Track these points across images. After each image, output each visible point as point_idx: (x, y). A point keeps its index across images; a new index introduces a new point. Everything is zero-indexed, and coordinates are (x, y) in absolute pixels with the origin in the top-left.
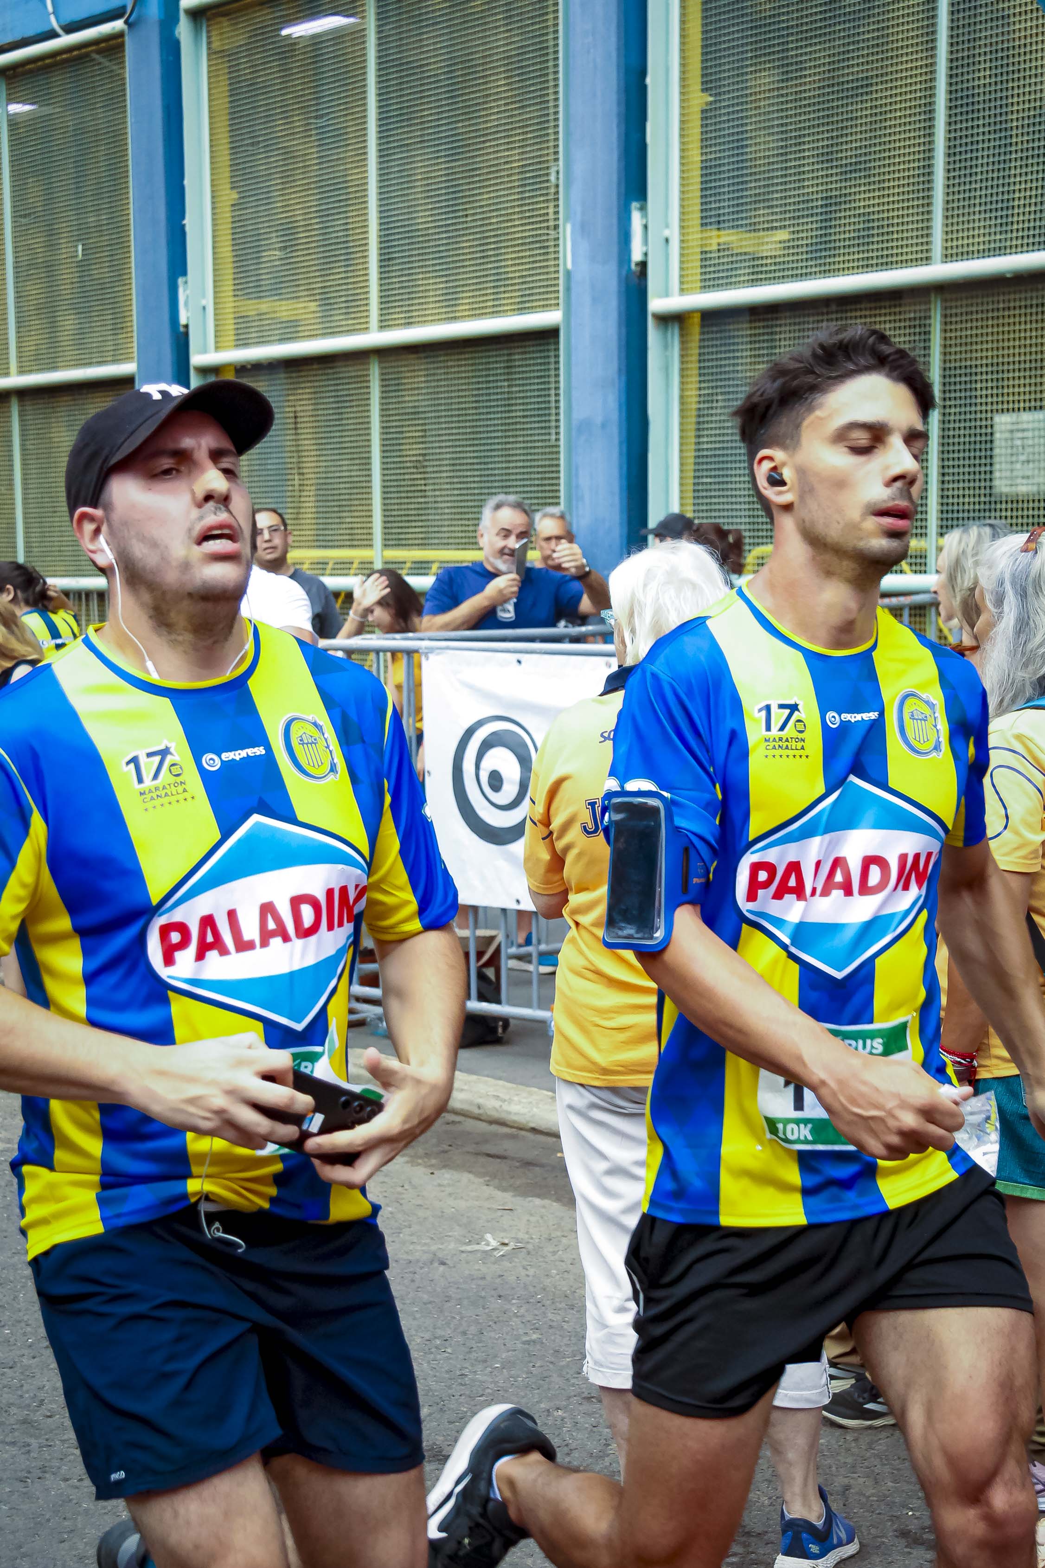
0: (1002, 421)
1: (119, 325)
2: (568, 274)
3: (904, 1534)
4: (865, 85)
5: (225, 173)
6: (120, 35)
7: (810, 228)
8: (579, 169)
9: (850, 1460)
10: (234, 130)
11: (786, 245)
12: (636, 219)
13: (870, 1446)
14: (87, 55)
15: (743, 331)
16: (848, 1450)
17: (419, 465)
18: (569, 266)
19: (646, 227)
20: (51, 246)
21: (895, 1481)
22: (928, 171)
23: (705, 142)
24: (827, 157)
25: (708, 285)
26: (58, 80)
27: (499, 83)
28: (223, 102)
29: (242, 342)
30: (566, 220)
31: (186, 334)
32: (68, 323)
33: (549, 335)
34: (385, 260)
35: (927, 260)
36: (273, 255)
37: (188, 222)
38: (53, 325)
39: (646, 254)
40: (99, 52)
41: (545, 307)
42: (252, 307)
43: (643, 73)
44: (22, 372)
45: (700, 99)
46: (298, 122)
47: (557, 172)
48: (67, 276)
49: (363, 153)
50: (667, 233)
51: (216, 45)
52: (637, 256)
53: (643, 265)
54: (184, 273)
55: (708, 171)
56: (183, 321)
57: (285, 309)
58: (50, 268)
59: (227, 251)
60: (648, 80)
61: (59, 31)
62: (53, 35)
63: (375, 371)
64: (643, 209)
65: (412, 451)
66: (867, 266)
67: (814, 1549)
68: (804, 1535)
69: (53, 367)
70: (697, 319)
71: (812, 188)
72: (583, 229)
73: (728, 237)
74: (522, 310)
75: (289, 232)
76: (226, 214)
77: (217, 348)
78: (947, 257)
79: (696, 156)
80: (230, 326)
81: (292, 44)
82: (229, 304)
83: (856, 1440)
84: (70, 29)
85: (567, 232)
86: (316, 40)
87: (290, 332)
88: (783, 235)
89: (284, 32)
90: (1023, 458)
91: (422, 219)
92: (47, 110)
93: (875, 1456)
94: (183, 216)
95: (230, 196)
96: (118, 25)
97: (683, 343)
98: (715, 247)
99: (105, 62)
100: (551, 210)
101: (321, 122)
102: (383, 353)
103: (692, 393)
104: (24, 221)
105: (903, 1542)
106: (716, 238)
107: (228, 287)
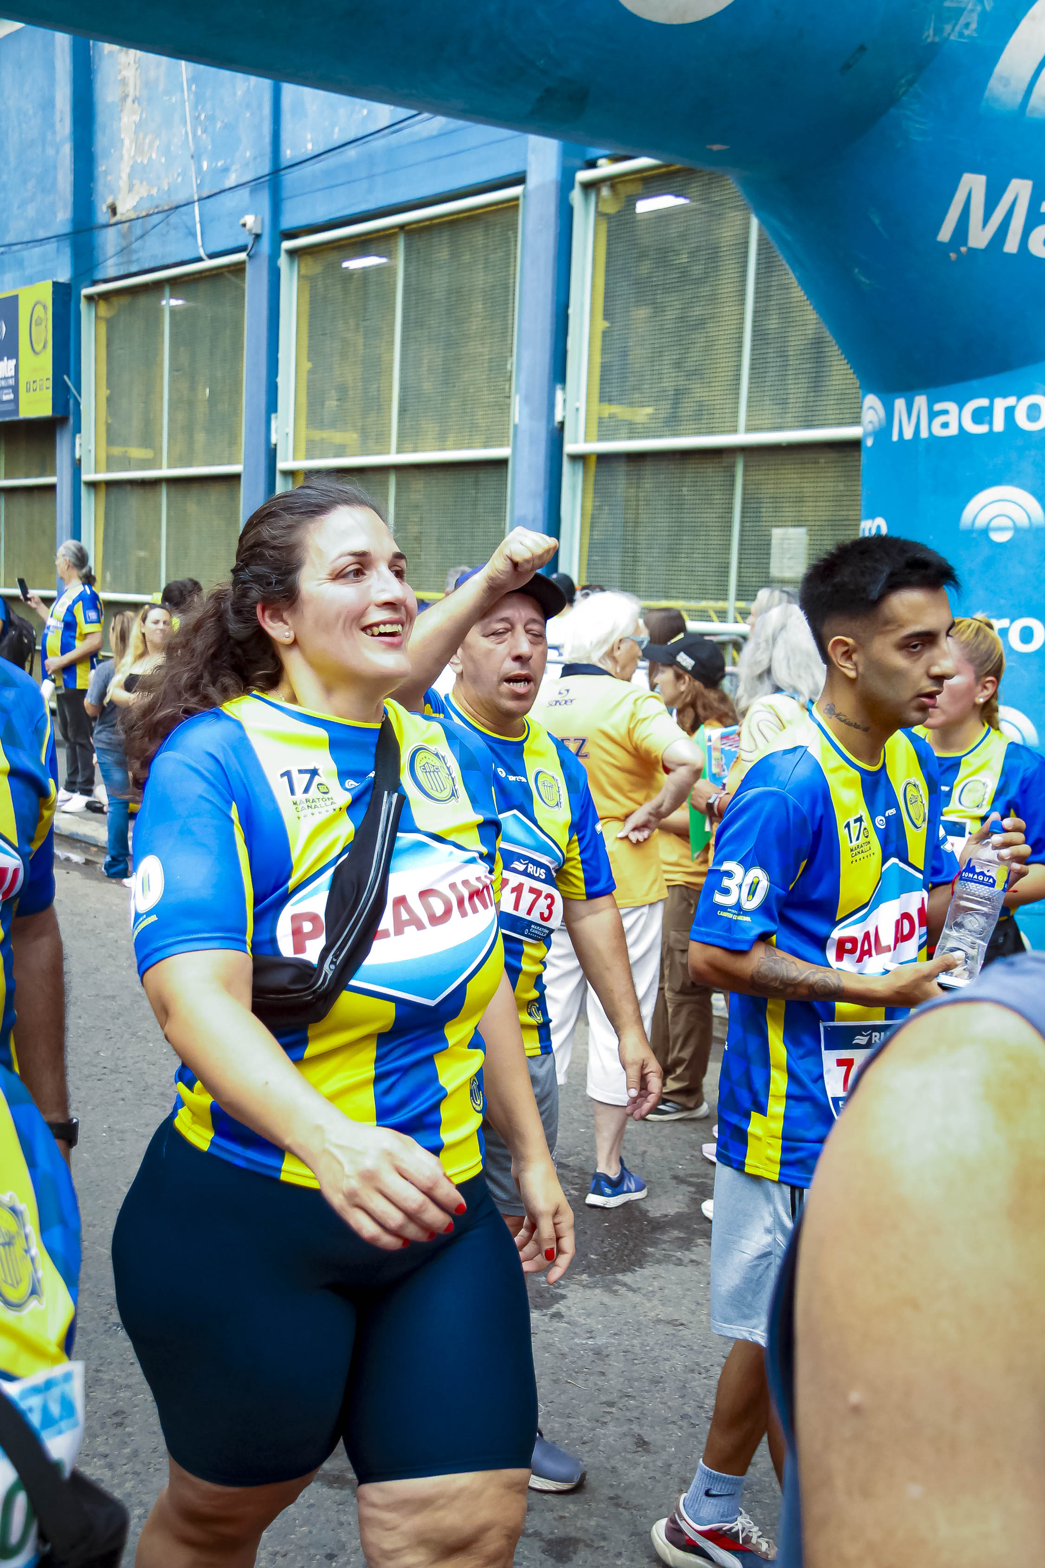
0: (777, 533)
1: (233, 441)
2: (516, 426)
3: (675, 1177)
4: (701, 323)
5: (304, 352)
6: (243, 263)
7: (665, 407)
8: (526, 362)
9: (647, 1138)
10: (311, 325)
11: (652, 417)
12: (559, 395)
13: (660, 1131)
14: (222, 274)
15: (622, 468)
16: (647, 1133)
17: (418, 539)
18: (517, 420)
19: (565, 401)
20: (193, 388)
21: (673, 1150)
22: (738, 378)
23: (604, 351)
24: (678, 365)
25: (602, 438)
26: (203, 288)
27: (478, 307)
28: (306, 308)
29: (309, 456)
30: (516, 392)
31: (275, 450)
32: (201, 437)
33: (501, 463)
34: (402, 411)
35: (735, 431)
36: (332, 403)
37: (279, 380)
38: (191, 436)
39: (564, 417)
40: (229, 272)
41: (501, 445)
42: (317, 435)
43: (567, 306)
44: (170, 466)
45: (602, 325)
46: (352, 322)
47: (512, 364)
48: (202, 410)
49: (392, 342)
50: (577, 405)
51: (303, 272)
52: (558, 418)
53: (562, 424)
54: (276, 411)
55: (605, 368)
56: (273, 441)
57: (337, 437)
58: (191, 404)
59: (303, 399)
60: (571, 311)
61: (204, 257)
62: (200, 259)
63: (392, 480)
64: (564, 389)
65: (414, 530)
66: (699, 433)
67: (608, 1191)
68: (603, 1183)
69: (190, 465)
70: (593, 459)
71: (668, 384)
72: (527, 399)
73: (615, 409)
74: (486, 446)
75: (343, 392)
76: (304, 376)
77: (294, 459)
78: (749, 429)
79: (598, 359)
80: (303, 446)
81: (350, 275)
82: (303, 432)
83: (652, 1127)
84: (211, 256)
85: (516, 402)
86: (365, 271)
87: (340, 451)
88: (649, 410)
89: (345, 265)
90: (788, 556)
91: (427, 386)
92: (191, 304)
93: (664, 1136)
94: (277, 376)
95: (307, 365)
96: (242, 256)
97: (585, 473)
98: (607, 416)
99: (233, 278)
100: (507, 387)
101: (365, 323)
102: (399, 468)
103: (589, 504)
104: (176, 373)
105: (675, 1181)
106: (609, 410)
107: (303, 422)
